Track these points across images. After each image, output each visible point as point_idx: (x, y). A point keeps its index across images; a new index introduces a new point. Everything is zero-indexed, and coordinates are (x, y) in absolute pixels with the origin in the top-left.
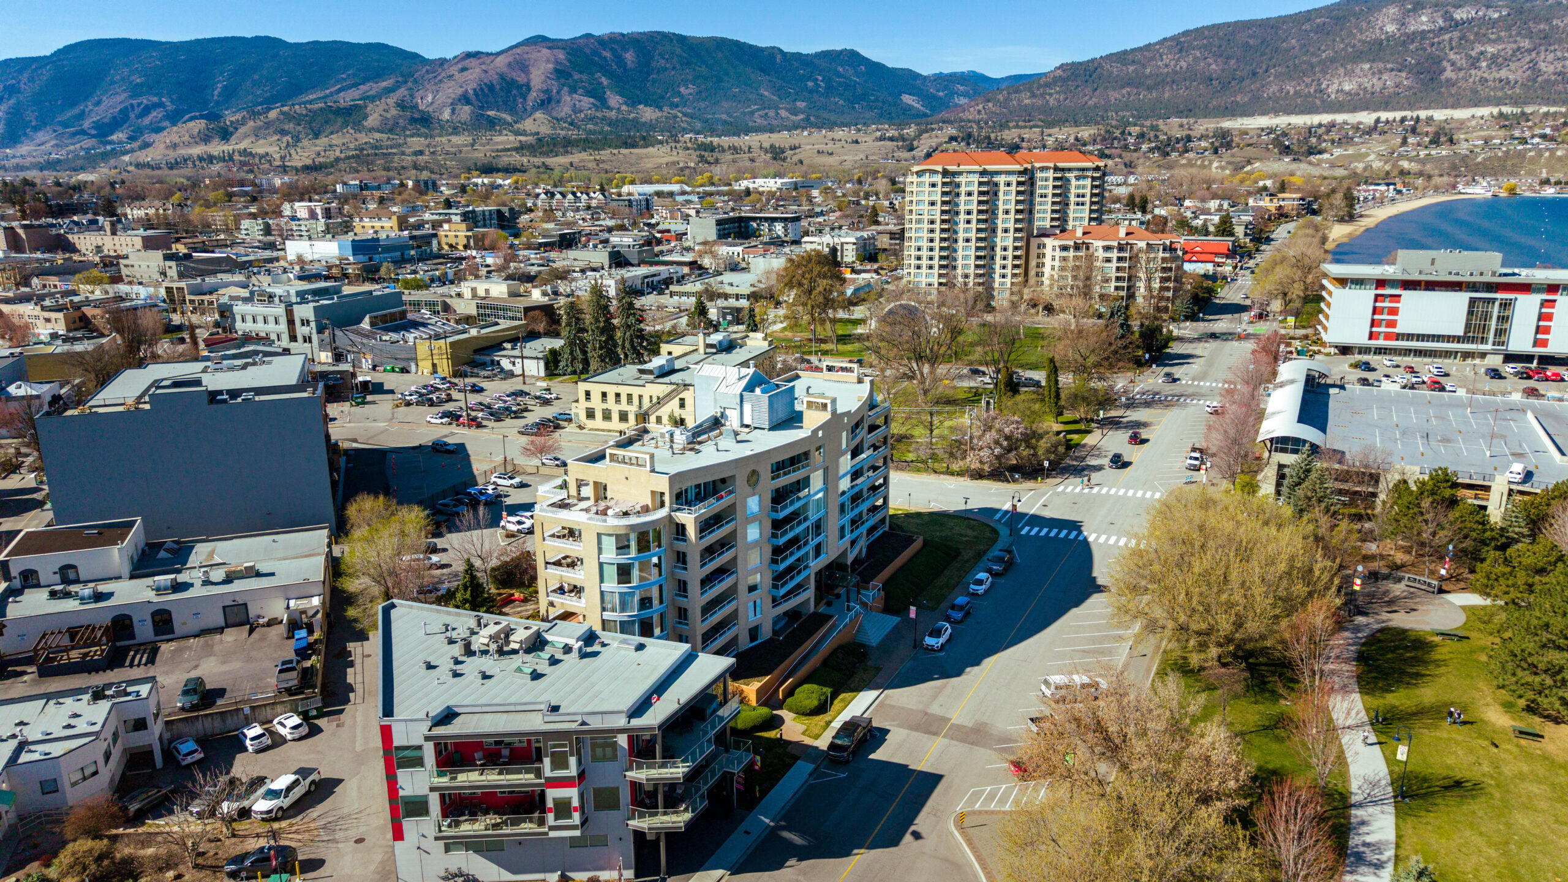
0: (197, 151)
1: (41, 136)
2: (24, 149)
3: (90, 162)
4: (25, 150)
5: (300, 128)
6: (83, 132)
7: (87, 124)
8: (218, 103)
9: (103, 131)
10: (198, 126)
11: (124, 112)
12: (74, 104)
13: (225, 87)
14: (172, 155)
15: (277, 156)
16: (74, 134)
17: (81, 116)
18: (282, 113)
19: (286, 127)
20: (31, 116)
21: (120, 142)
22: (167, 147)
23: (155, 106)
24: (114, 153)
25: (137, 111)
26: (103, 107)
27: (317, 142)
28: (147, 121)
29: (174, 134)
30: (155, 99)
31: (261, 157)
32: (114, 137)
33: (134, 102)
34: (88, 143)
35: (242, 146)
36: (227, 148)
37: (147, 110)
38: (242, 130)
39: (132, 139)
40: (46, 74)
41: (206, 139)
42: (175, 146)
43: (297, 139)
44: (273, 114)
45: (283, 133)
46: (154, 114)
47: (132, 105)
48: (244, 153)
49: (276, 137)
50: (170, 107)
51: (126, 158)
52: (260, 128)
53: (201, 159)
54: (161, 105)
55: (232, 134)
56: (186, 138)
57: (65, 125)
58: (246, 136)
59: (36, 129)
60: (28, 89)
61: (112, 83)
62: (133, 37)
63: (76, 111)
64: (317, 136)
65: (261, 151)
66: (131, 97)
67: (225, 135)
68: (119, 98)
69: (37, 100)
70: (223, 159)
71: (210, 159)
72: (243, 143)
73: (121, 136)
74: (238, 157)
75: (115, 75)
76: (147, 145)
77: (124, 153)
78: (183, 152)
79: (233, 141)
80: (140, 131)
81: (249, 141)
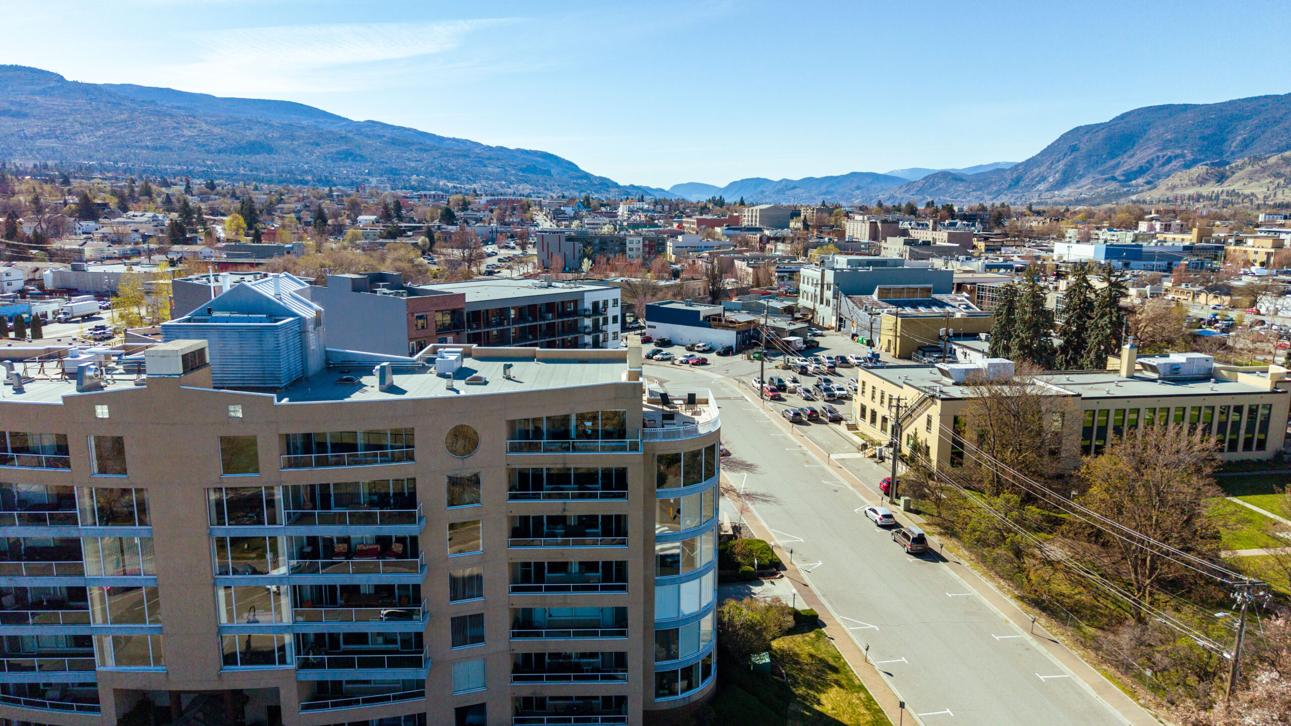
0: (1191, 191)
1: (1084, 182)
2: (1067, 191)
3: (1108, 198)
4: (1068, 192)
6: (1114, 179)
7: (1118, 173)
8: (1233, 153)
9: (1130, 176)
10: (1199, 170)
11: (1150, 163)
12: (1113, 158)
13: (1245, 139)
14: (1171, 194)
15: (1261, 197)
16: (1106, 180)
17: (1118, 165)
18: (1283, 158)
19: (1282, 171)
20: (1081, 169)
21: (1138, 186)
22: (1168, 189)
23: (1176, 157)
24: (1127, 194)
25: (1161, 161)
26: (1135, 159)
28: (1167, 168)
29: (1180, 177)
30: (1178, 151)
31: (1248, 196)
32: (1134, 182)
33: (1160, 154)
34: (1113, 185)
35: (1231, 188)
36: (1217, 189)
37: (1169, 160)
38: (1239, 174)
39: (1148, 183)
40: (1101, 136)
41: (1202, 181)
42: (1174, 187)
44: (1273, 160)
45: (1278, 175)
46: (1174, 163)
47: (1158, 157)
48: (1233, 193)
49: (1269, 180)
50: (1189, 157)
51: (1134, 197)
52: (1256, 172)
53: (1190, 198)
54: (1183, 156)
55: (1228, 177)
56: (1186, 181)
57: (1102, 173)
58: (1240, 179)
59: (1081, 176)
60: (1084, 147)
61: (1148, 140)
63: (1113, 162)
65: (1247, 192)
66: (1161, 150)
67: (1221, 179)
68: (1150, 151)
69: (1089, 155)
70: (1210, 199)
71: (1198, 198)
72: (1236, 185)
73: (1141, 181)
74: (1224, 197)
75: (1152, 133)
76: (1155, 187)
77: (1134, 194)
78: (1178, 192)
79: (1226, 183)
80: (1158, 177)
81: (1241, 183)
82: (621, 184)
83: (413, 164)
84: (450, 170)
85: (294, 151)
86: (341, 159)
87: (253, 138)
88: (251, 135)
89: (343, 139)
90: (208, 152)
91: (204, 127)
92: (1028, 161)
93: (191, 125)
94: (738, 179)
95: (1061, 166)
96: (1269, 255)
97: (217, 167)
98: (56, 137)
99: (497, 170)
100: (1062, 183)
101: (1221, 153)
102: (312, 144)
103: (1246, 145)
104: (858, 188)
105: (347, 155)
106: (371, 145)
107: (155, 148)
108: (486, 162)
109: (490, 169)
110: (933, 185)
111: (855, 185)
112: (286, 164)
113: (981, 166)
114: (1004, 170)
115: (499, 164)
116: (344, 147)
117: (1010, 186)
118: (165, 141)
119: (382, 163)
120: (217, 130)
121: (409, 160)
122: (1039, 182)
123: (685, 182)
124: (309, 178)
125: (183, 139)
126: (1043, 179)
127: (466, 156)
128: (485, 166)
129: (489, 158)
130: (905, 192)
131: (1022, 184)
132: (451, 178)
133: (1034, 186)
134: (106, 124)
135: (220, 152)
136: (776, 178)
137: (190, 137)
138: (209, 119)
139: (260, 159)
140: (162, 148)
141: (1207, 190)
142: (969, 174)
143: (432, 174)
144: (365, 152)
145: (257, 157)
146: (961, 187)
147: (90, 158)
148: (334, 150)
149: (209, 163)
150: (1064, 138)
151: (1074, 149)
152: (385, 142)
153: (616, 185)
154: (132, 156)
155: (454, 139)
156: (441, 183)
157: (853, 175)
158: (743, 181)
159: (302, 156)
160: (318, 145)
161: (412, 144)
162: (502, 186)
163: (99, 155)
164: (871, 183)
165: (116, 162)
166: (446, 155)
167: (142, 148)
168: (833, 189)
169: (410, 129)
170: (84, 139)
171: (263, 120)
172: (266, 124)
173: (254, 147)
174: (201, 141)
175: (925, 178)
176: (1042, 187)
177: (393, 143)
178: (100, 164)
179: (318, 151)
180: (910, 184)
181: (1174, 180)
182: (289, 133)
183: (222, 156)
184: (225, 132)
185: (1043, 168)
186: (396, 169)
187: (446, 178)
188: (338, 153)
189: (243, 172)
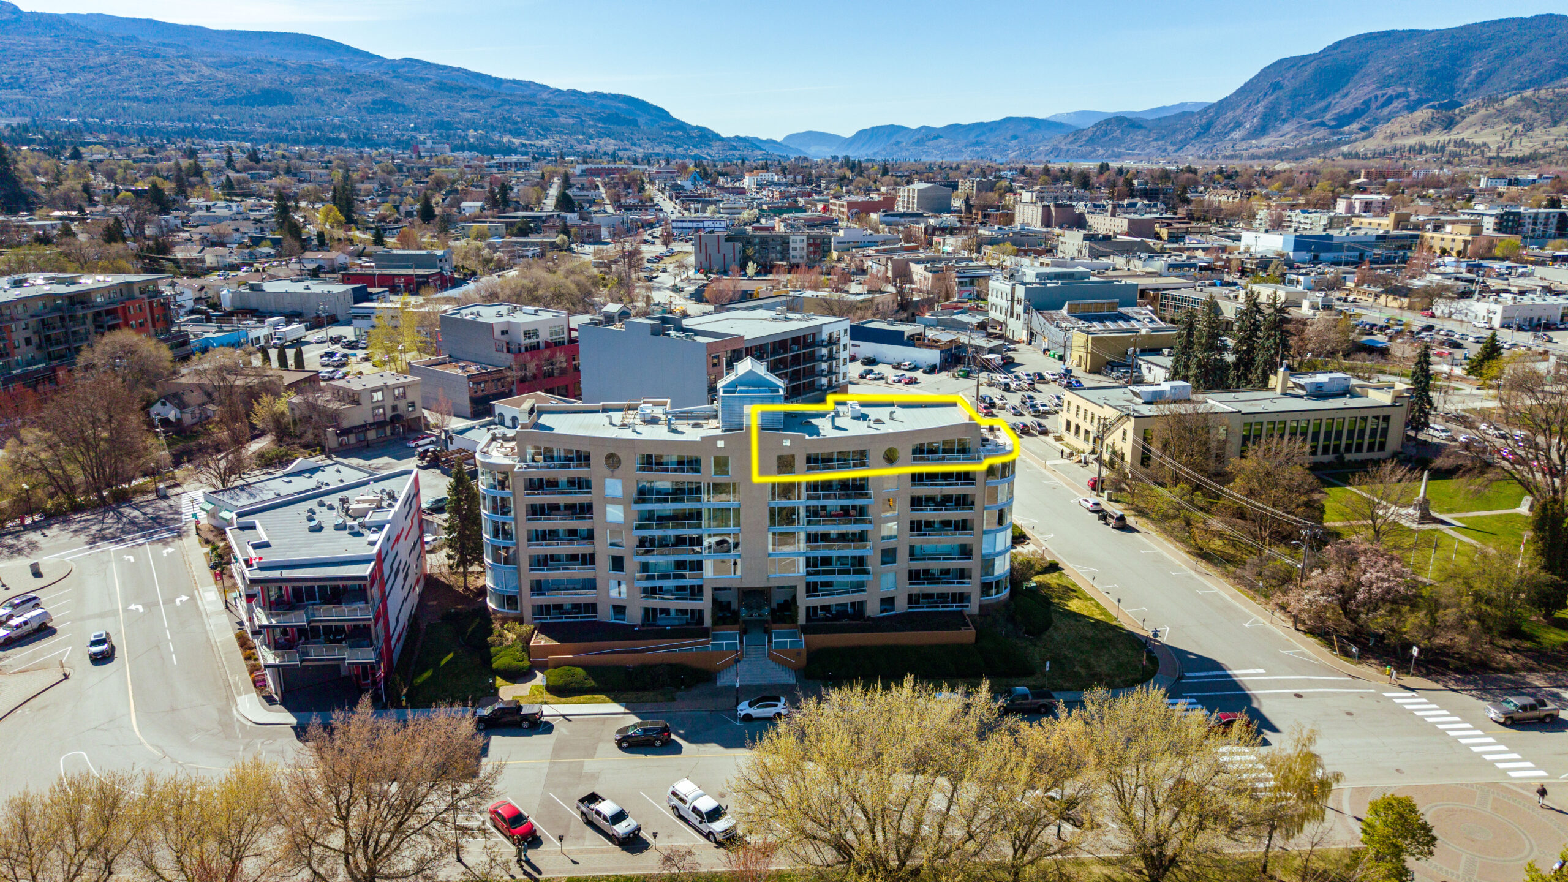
0: (1413, 141)
1: (1287, 127)
2: (1265, 141)
3: (1314, 149)
4: (1268, 142)
5: (1538, 115)
6: (1322, 124)
7: (1328, 116)
8: (1465, 91)
9: (1343, 120)
10: (1423, 114)
11: (1367, 104)
12: (1323, 98)
13: (1480, 73)
14: (1388, 145)
15: (1494, 147)
16: (1313, 126)
17: (1328, 106)
18: (1523, 99)
19: (1521, 115)
20: (1284, 112)
21: (1351, 133)
22: (1385, 138)
23: (1398, 96)
24: (1338, 143)
25: (1381, 101)
26: (1349, 99)
27: (1553, 130)
28: (1386, 111)
29: (1402, 123)
30: (1401, 89)
31: (1477, 147)
32: (1346, 128)
33: (1379, 93)
34: (1321, 133)
35: (1460, 137)
36: (1444, 138)
37: (1390, 100)
38: (1470, 119)
39: (1363, 129)
40: (1309, 70)
41: (1427, 128)
42: (1393, 136)
43: (1531, 128)
44: (1511, 101)
45: (1516, 120)
46: (1395, 104)
47: (1376, 97)
48: (1462, 143)
49: (1505, 126)
50: (1414, 96)
51: (1345, 149)
52: (1490, 116)
53: (1411, 149)
54: (1405, 95)
55: (1457, 123)
56: (1408, 128)
57: (1309, 117)
58: (1471, 125)
59: (1284, 121)
60: (1289, 84)
61: (1366, 75)
62: (1400, 28)
63: (1323, 103)
64: (1555, 123)
65: (1478, 141)
66: (1380, 88)
67: (1449, 124)
68: (1366, 90)
69: (1294, 95)
70: (1434, 150)
71: (1421, 149)
72: (1464, 132)
73: (1354, 126)
74: (1451, 148)
75: (1371, 68)
76: (1371, 135)
77: (1345, 143)
78: (1398, 142)
79: (1455, 131)
80: (1376, 121)
81: (1471, 130)
82: (724, 135)
83: (468, 116)
84: (516, 123)
85: (318, 100)
86: (379, 110)
87: (266, 85)
88: (265, 80)
89: (378, 84)
90: (214, 103)
91: (206, 71)
92: (1221, 102)
93: (188, 69)
94: (868, 126)
95: (1260, 108)
96: (1466, 242)
97: (227, 123)
98: (21, 87)
99: (571, 121)
100: (1261, 130)
101: (1452, 91)
102: (341, 91)
103: (1481, 80)
104: (1014, 137)
105: (384, 106)
106: (414, 92)
107: (147, 101)
108: (557, 111)
109: (563, 120)
110: (1105, 134)
111: (1010, 133)
112: (312, 117)
113: (1163, 108)
114: (1192, 114)
115: (574, 112)
116: (381, 95)
117: (1198, 135)
118: (158, 90)
119: (429, 114)
120: (221, 75)
121: (463, 110)
122: (1233, 129)
123: (802, 131)
124: (344, 136)
125: (180, 88)
126: (1238, 125)
127: (533, 104)
128: (556, 116)
129: (560, 107)
130: (1072, 142)
131: (1213, 131)
132: (516, 133)
133: (1228, 133)
134: (83, 69)
135: (228, 102)
136: (914, 125)
137: (189, 84)
138: (209, 60)
139: (275, 112)
140: (156, 100)
141: (1430, 139)
142: (1149, 118)
143: (493, 128)
144: (409, 101)
145: (275, 108)
146: (1139, 136)
147: (67, 113)
148: (369, 99)
149: (216, 117)
150: (1265, 72)
151: (1276, 87)
152: (432, 88)
153: (717, 137)
154: (120, 110)
155: (514, 82)
156: (505, 140)
157: (1008, 120)
158: (873, 128)
159: (330, 108)
160: (348, 92)
161: (465, 90)
162: (579, 142)
163: (79, 109)
164: (1030, 131)
165: (102, 120)
166: (505, 102)
167: (129, 98)
168: (983, 138)
169: (459, 69)
170: (56, 89)
171: (275, 60)
172: (279, 65)
173: (271, 97)
174: (204, 88)
175: (1096, 125)
176: (1236, 135)
177: (440, 89)
178: (84, 122)
179: (349, 100)
180: (1078, 133)
181: (1393, 127)
182: (310, 74)
183: (229, 108)
184: (231, 77)
185: (1239, 111)
186: (448, 123)
187: (510, 132)
188: (374, 102)
189: (260, 129)
